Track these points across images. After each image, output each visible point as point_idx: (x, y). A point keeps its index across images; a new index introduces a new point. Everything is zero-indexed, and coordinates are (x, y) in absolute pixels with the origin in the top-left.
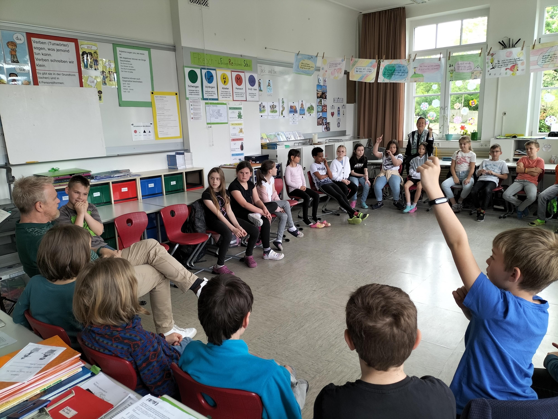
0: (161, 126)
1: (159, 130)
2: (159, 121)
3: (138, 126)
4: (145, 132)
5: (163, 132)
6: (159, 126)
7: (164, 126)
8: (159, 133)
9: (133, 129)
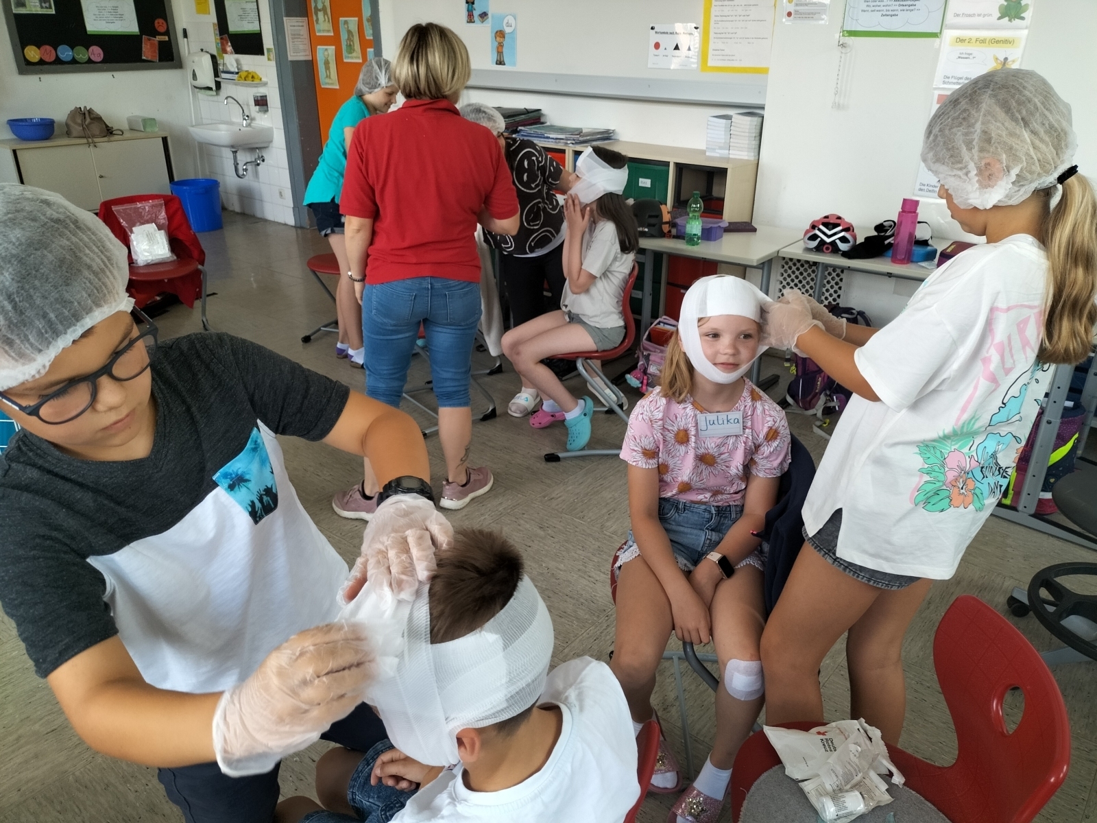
0: (719, 36)
1: (711, 46)
2: (716, 22)
3: (664, 33)
4: (677, 48)
5: (723, 53)
6: (716, 35)
7: (727, 36)
8: (711, 52)
9: (654, 38)
